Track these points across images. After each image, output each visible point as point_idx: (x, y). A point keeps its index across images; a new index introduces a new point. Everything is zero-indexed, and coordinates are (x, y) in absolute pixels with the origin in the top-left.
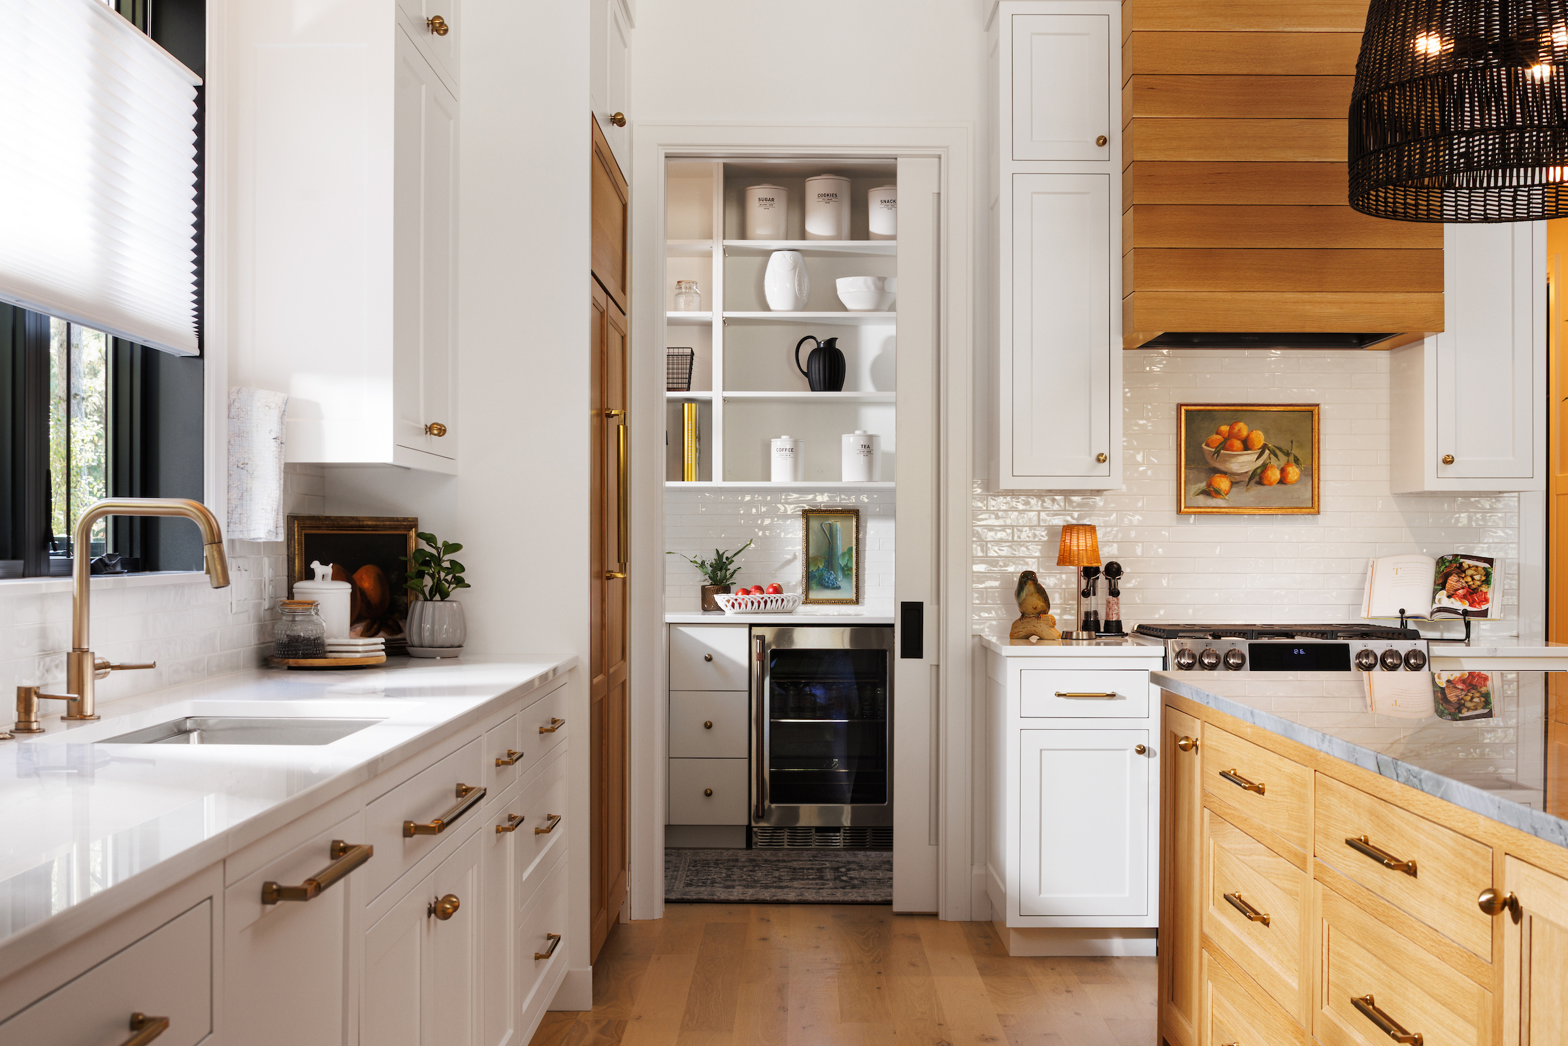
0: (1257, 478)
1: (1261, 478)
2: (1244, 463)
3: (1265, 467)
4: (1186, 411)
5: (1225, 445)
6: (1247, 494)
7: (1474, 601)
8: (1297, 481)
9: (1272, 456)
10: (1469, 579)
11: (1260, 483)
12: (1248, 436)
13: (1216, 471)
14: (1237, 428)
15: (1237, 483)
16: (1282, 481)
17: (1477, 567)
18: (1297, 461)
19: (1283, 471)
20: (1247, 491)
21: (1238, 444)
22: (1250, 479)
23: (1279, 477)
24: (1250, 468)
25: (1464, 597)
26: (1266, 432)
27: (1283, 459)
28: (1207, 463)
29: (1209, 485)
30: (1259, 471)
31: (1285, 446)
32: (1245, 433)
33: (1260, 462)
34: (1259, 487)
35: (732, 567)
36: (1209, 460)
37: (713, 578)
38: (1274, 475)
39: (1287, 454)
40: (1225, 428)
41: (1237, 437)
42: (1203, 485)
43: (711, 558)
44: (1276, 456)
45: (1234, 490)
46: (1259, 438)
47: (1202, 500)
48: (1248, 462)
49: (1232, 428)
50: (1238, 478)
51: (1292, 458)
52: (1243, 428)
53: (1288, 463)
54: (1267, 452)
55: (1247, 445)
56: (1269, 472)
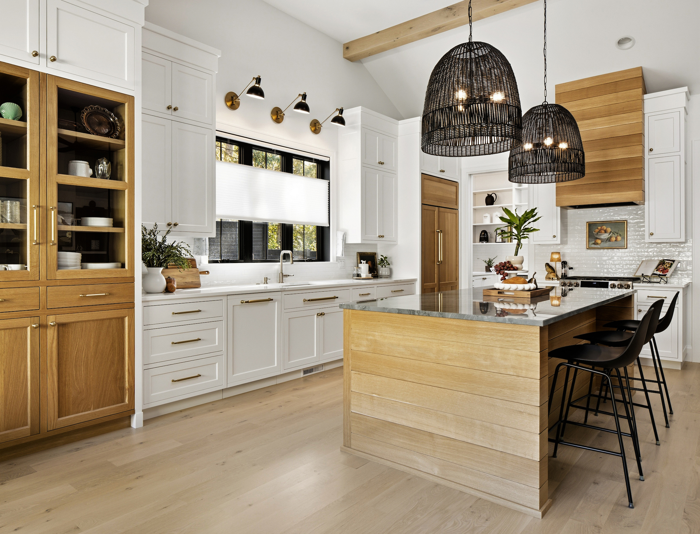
0: (609, 240)
1: (610, 240)
2: (605, 236)
3: (611, 237)
4: (589, 224)
5: (600, 231)
6: (606, 244)
7: (664, 272)
8: (620, 241)
9: (613, 234)
10: (665, 266)
11: (610, 241)
12: (606, 229)
13: (597, 238)
14: (603, 227)
15: (603, 241)
16: (616, 240)
17: (669, 263)
18: (620, 235)
19: (616, 238)
20: (606, 243)
21: (603, 231)
22: (607, 240)
23: (615, 239)
24: (606, 237)
25: (662, 271)
26: (611, 228)
27: (616, 235)
28: (594, 236)
29: (595, 242)
30: (609, 238)
31: (617, 231)
32: (605, 228)
33: (610, 236)
34: (609, 242)
35: (492, 262)
36: (595, 236)
37: (488, 264)
38: (614, 239)
39: (618, 234)
40: (599, 228)
41: (603, 230)
42: (594, 242)
43: (487, 260)
44: (614, 234)
45: (602, 243)
46: (609, 230)
47: (593, 246)
48: (606, 236)
49: (601, 227)
50: (603, 240)
51: (619, 234)
52: (605, 227)
53: (618, 236)
54: (612, 233)
55: (606, 232)
56: (612, 238)
